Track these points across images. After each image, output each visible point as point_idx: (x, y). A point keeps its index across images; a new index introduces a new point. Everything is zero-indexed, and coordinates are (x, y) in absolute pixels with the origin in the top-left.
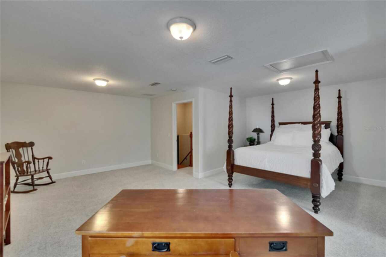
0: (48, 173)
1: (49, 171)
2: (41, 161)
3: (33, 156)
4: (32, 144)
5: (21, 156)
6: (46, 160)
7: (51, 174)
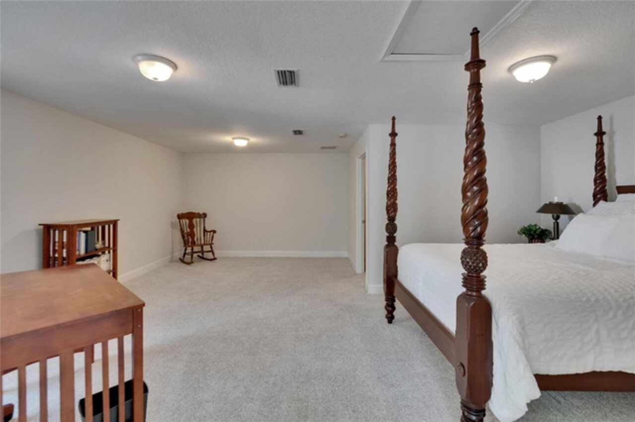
0: (211, 247)
1: (213, 245)
2: (209, 234)
3: (204, 228)
4: (205, 215)
5: (194, 227)
6: (212, 233)
7: (214, 249)
